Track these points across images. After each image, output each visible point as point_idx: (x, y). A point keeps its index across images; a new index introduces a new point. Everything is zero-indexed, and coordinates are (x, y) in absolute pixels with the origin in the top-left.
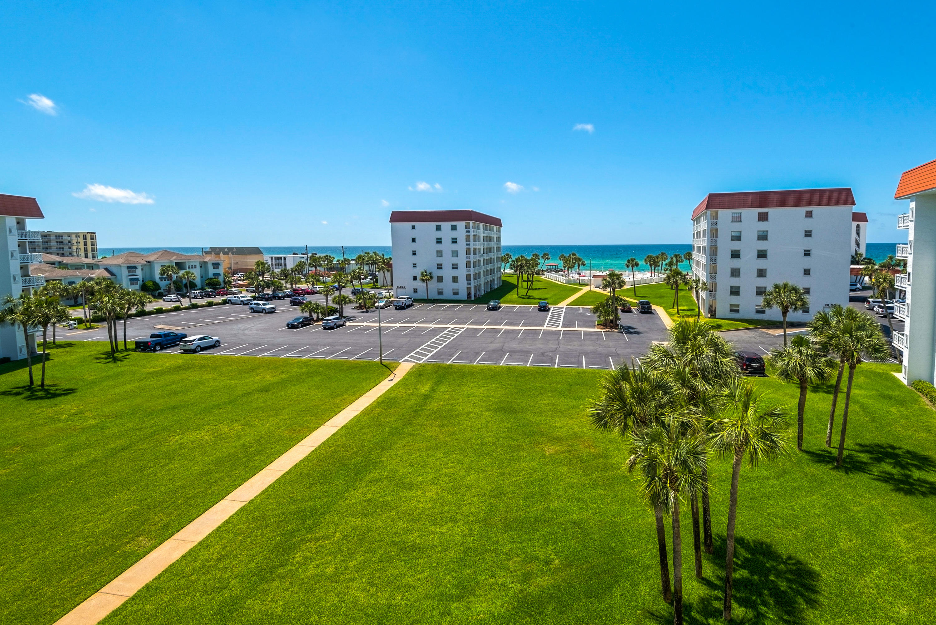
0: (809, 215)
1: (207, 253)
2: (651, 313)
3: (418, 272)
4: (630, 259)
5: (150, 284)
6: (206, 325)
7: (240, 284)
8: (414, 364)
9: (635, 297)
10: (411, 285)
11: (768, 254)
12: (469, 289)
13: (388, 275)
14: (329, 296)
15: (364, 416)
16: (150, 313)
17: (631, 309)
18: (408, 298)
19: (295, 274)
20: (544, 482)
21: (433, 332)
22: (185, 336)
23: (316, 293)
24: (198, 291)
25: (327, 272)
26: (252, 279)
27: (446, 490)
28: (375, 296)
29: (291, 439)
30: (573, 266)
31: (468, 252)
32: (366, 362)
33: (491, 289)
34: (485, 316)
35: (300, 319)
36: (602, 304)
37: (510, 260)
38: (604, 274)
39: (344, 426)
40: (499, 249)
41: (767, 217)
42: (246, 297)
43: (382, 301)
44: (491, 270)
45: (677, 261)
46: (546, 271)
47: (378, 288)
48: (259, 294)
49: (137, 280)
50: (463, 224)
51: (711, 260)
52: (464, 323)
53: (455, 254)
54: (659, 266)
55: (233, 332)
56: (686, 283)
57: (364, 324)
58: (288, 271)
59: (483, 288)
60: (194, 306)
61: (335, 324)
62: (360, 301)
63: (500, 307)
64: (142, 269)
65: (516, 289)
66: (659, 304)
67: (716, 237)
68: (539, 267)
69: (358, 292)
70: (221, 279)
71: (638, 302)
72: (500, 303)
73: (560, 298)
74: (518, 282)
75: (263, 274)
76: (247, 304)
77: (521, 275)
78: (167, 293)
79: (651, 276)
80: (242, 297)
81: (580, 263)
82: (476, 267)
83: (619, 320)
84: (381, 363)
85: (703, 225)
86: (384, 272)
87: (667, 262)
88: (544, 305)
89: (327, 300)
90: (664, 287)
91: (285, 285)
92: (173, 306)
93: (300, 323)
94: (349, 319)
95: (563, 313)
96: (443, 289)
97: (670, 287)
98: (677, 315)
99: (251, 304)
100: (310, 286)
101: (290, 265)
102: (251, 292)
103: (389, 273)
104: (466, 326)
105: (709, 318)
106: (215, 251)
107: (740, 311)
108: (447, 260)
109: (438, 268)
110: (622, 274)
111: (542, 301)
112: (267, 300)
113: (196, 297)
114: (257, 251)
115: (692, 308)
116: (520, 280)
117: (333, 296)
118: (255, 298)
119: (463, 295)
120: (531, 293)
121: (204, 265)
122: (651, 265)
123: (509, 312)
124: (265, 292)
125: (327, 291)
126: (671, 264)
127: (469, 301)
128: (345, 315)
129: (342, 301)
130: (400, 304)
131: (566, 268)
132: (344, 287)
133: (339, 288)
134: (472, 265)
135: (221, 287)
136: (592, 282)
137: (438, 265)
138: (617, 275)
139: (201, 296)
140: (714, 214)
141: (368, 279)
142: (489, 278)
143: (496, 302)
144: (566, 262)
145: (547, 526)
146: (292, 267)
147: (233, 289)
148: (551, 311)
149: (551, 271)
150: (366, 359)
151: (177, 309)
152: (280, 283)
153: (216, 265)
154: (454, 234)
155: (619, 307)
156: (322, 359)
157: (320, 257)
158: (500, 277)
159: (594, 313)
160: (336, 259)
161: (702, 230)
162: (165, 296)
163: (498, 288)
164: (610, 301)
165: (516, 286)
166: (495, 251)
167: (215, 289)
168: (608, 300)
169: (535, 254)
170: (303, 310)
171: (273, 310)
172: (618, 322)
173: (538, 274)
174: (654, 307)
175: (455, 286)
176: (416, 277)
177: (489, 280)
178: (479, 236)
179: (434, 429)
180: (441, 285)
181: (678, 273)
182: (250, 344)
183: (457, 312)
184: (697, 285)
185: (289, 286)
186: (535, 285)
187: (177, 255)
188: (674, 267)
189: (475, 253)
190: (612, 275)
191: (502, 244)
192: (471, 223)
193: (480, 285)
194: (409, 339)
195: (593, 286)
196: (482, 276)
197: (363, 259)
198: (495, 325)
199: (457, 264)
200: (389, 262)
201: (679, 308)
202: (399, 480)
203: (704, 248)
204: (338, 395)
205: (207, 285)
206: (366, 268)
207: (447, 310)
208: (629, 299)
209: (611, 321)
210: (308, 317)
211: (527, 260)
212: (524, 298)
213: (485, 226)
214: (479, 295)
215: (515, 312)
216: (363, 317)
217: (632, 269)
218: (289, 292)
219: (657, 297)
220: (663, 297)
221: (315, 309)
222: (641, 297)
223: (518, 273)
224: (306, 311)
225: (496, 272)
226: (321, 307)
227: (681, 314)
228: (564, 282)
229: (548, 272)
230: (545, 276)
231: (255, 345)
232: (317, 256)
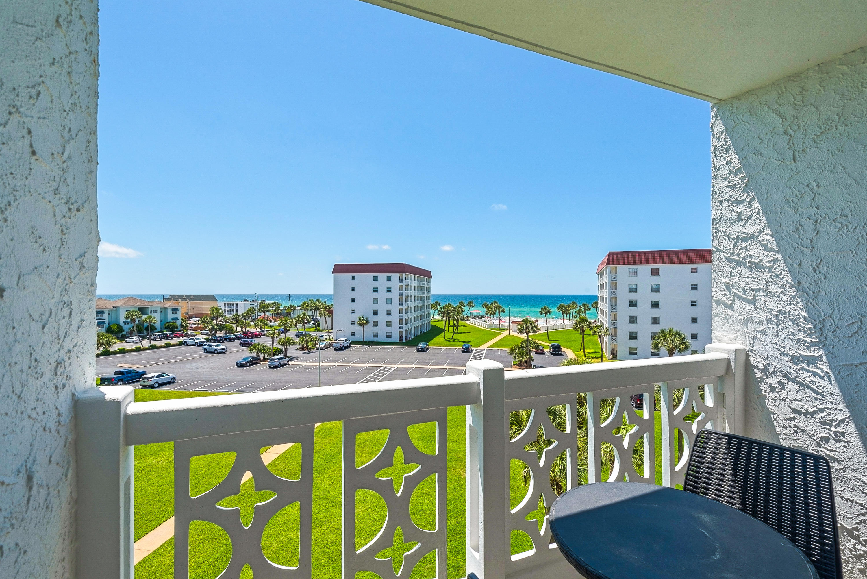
0: (694, 270)
1: (167, 300)
2: (561, 355)
3: (356, 317)
4: (543, 307)
5: (114, 327)
6: (163, 363)
7: (195, 328)
9: (548, 341)
10: (349, 329)
11: (661, 304)
12: (401, 332)
13: (329, 320)
14: (275, 338)
16: (114, 353)
17: (543, 351)
18: (346, 340)
19: (245, 319)
21: (367, 371)
22: (145, 373)
23: (264, 336)
24: (157, 334)
25: (274, 317)
26: (207, 323)
28: (316, 338)
30: (495, 313)
31: (401, 300)
33: (421, 332)
34: (414, 356)
35: (248, 358)
36: (517, 347)
37: (438, 307)
38: (520, 320)
40: (429, 298)
41: (659, 273)
42: (201, 339)
43: (323, 343)
44: (421, 316)
45: (585, 309)
46: (471, 317)
47: (320, 331)
48: (212, 337)
49: (104, 323)
50: (397, 275)
51: (612, 309)
52: (395, 363)
53: (389, 301)
54: (570, 313)
55: (187, 370)
56: (591, 329)
57: (306, 364)
58: (239, 316)
59: (413, 332)
60: (153, 347)
61: (280, 363)
62: (303, 343)
63: (428, 349)
64: (109, 314)
65: (443, 333)
66: (569, 347)
67: (616, 289)
68: (464, 314)
69: (301, 335)
70: (178, 323)
71: (550, 345)
72: (428, 345)
73: (482, 341)
74: (445, 327)
75: (217, 318)
76: (201, 345)
77: (447, 321)
78: (129, 335)
79: (564, 323)
80: (197, 339)
81: (501, 310)
82: (407, 313)
83: (533, 360)
85: (605, 279)
86: (325, 317)
87: (577, 310)
88: (467, 347)
89: (273, 342)
90: (573, 332)
91: (236, 329)
92: (134, 347)
93: (248, 362)
94: (292, 359)
95: (484, 355)
96: (377, 333)
97: (577, 332)
98: (584, 357)
100: (258, 330)
101: (242, 310)
102: (205, 335)
103: (330, 318)
104: (397, 366)
105: (611, 359)
106: (174, 298)
107: (638, 353)
108: (382, 308)
109: (374, 314)
110: (536, 321)
111: (466, 344)
112: (219, 341)
113: (155, 339)
114: (212, 298)
115: (596, 351)
116: (447, 326)
117: (278, 339)
118: (208, 340)
119: (395, 338)
120: (456, 336)
121: (164, 310)
122: (563, 313)
123: (436, 353)
124: (217, 335)
125: (274, 334)
126: (579, 312)
127: (400, 343)
128: (288, 355)
129: (287, 342)
130: (339, 345)
131: (488, 315)
132: (289, 330)
133: (284, 332)
134: (404, 312)
135: (178, 330)
136: (511, 327)
137: (374, 311)
138: (531, 321)
139: (159, 338)
140: (614, 269)
141: (311, 324)
142: (419, 323)
143: (424, 344)
144: (488, 309)
146: (243, 312)
147: (189, 332)
148: (473, 352)
149: (475, 317)
151: (138, 349)
152: (231, 327)
153: (175, 311)
154: (389, 284)
155: (532, 350)
157: (269, 304)
158: (429, 322)
159: (511, 354)
160: (283, 306)
161: (604, 283)
162: (128, 338)
163: (427, 332)
164: (524, 344)
165: (443, 331)
166: (425, 299)
167: (173, 332)
168: (522, 342)
169: (461, 302)
170: (251, 351)
171: (224, 351)
172: (533, 363)
173: (462, 319)
174: (563, 349)
175: (389, 329)
176: (354, 321)
177: (419, 324)
178: (411, 286)
180: (376, 329)
181: (584, 320)
182: (201, 381)
183: (390, 353)
184: (601, 331)
185: (239, 329)
186: (460, 329)
187: (140, 301)
188: (582, 315)
189: (407, 301)
190: (526, 321)
191: (432, 293)
192: (404, 274)
193: (411, 329)
194: (345, 377)
196: (413, 321)
197: (308, 306)
198: (423, 365)
199: (391, 311)
200: (330, 308)
201: (586, 351)
203: (607, 298)
205: (166, 328)
206: (310, 313)
207: (381, 352)
208: (542, 342)
209: (526, 362)
210: (255, 357)
211: (453, 307)
212: (450, 341)
213: (416, 277)
214: (409, 338)
215: (442, 353)
216: (305, 357)
217: (546, 316)
218: (239, 335)
219: (567, 341)
220: (573, 341)
221: (263, 349)
222: (553, 341)
223: (445, 318)
224: (254, 352)
225: (425, 318)
226: (268, 348)
227: (587, 356)
228: (486, 327)
229: (472, 318)
230: (470, 322)
231: (207, 382)
232: (265, 302)
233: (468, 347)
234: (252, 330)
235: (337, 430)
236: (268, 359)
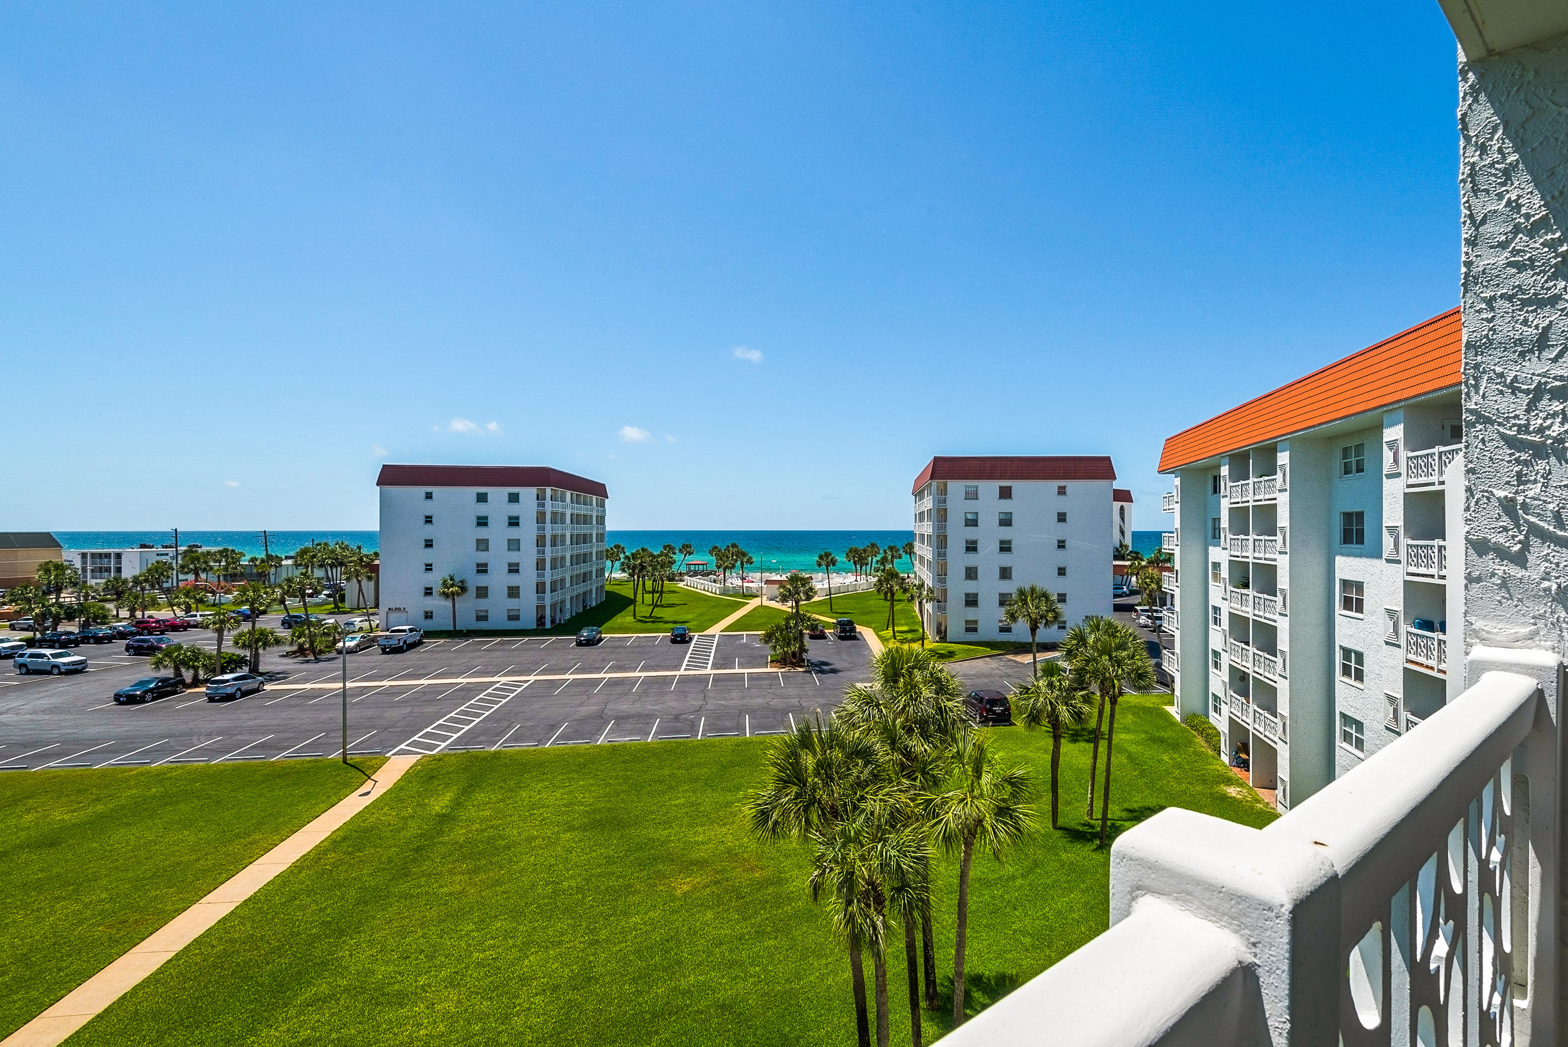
0: (1062, 491)
2: (854, 638)
3: (435, 579)
4: (823, 553)
8: (419, 756)
9: (831, 615)
10: (417, 604)
11: (1013, 545)
12: (540, 608)
13: (368, 586)
14: (226, 633)
15: (300, 872)
17: (824, 633)
18: (411, 630)
19: (143, 589)
20: (672, 944)
21: (464, 693)
23: (195, 626)
25: (223, 583)
26: (29, 601)
27: (478, 993)
28: (336, 628)
29: (113, 942)
30: (733, 566)
31: (540, 542)
32: (309, 762)
33: (584, 607)
34: (571, 657)
35: (150, 682)
36: (778, 627)
37: (622, 556)
38: (784, 578)
39: (249, 899)
40: (601, 537)
41: (1011, 494)
42: (8, 640)
43: (353, 639)
44: (585, 574)
45: (893, 556)
46: (687, 574)
47: (344, 613)
48: (43, 634)
50: (533, 491)
51: (939, 555)
52: (528, 672)
53: (514, 545)
54: (867, 564)
56: (905, 591)
57: (308, 686)
58: (125, 582)
59: (568, 606)
61: (239, 689)
62: (302, 640)
63: (600, 640)
65: (632, 606)
66: (867, 624)
67: (946, 521)
68: (675, 568)
69: (296, 622)
71: (835, 621)
72: (601, 633)
73: (710, 620)
75: (58, 590)
76: (10, 657)
77: (641, 582)
79: (856, 581)
81: (745, 560)
82: (556, 568)
83: (806, 651)
84: (345, 762)
85: (928, 503)
86: (359, 582)
87: (879, 558)
88: (681, 632)
89: (220, 640)
90: (874, 597)
91: (115, 613)
93: (151, 690)
94: (272, 677)
95: (715, 645)
96: (487, 611)
97: (882, 596)
98: (893, 640)
99: (22, 656)
100: (180, 613)
101: (131, 569)
102: (23, 629)
103: (372, 583)
104: (532, 678)
105: (937, 642)
107: (979, 629)
108: (498, 557)
109: (478, 571)
110: (811, 578)
111: (678, 626)
112: (64, 645)
114: (46, 540)
115: (914, 628)
116: (640, 591)
117: (235, 633)
118: (31, 643)
119: (528, 620)
120: (658, 612)
122: (855, 563)
123: (617, 648)
124: (60, 629)
125: (222, 622)
126: (883, 561)
127: (540, 630)
128: (262, 669)
129: (257, 641)
130: (394, 642)
131: (721, 569)
132: (264, 612)
133: (253, 615)
134: (548, 566)
136: (764, 591)
137: (478, 565)
138: (802, 579)
140: (942, 487)
141: (322, 596)
142: (581, 589)
143: (593, 631)
144: (721, 559)
145: (675, 1021)
146: (137, 573)
148: (694, 642)
149: (695, 574)
150: (307, 757)
152: (103, 608)
154: (514, 510)
155: (805, 631)
156: (203, 764)
157: (208, 553)
158: (602, 587)
159: (766, 642)
160: (248, 557)
161: (926, 510)
163: (597, 606)
164: (791, 622)
165: (632, 602)
166: (594, 541)
168: (788, 619)
169: (668, 546)
170: (158, 664)
171: (79, 667)
172: (804, 656)
173: (671, 579)
174: (859, 628)
175: (513, 603)
176: (431, 589)
177: (581, 591)
178: (563, 514)
179: (457, 878)
180: (483, 604)
181: (893, 575)
182: (10, 745)
183: (516, 653)
184: (921, 594)
185: (124, 613)
186: (667, 598)
188: (888, 566)
189: (554, 544)
190: (794, 579)
191: (607, 529)
192: (548, 491)
193: (563, 602)
194: (409, 710)
195: (765, 598)
196: (568, 585)
197: (314, 556)
198: (590, 673)
199: (518, 565)
200: (372, 560)
201: (896, 629)
202: (375, 991)
203: (929, 536)
204: (238, 836)
206: (319, 573)
207: (495, 650)
208: (822, 618)
209: (794, 654)
210: (170, 679)
211: (652, 555)
212: (646, 622)
213: (575, 496)
214: (560, 620)
215: (630, 647)
216: (308, 671)
217: (827, 569)
218: (123, 626)
219: (864, 613)
220: (873, 612)
221: (191, 660)
222: (840, 613)
223: (636, 577)
224: (166, 667)
225: (594, 577)
226: (205, 655)
227: (898, 638)
228: (718, 592)
229: (690, 576)
230: (685, 583)
231: (27, 745)
232: (200, 550)
233: (683, 632)
234: (164, 614)
235: (391, 831)
236: (207, 681)
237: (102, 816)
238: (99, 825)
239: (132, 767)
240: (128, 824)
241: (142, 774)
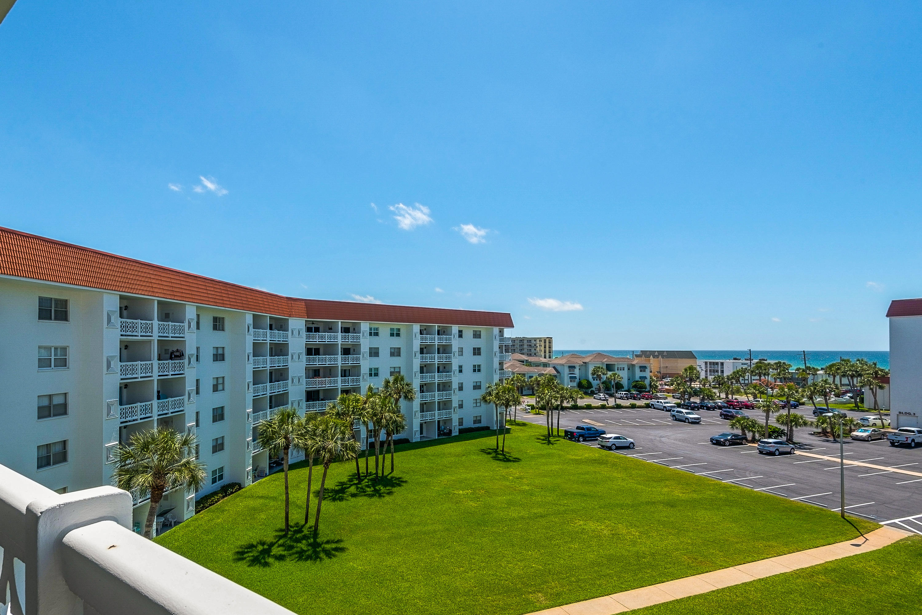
1: (637, 356)
5: (584, 382)
6: (625, 426)
7: (667, 389)
8: (911, 534)
16: (580, 408)
18: (919, 432)
19: (733, 383)
24: (624, 393)
26: (679, 384)
32: (819, 509)
35: (728, 435)
42: (670, 403)
43: (867, 430)
48: (684, 402)
49: (575, 378)
55: (651, 437)
57: (825, 457)
58: (724, 378)
60: (618, 407)
61: (777, 450)
62: (825, 425)
64: (580, 369)
70: (647, 382)
75: (692, 380)
76: (669, 411)
78: (597, 392)
80: (665, 403)
84: (844, 517)
86: (874, 389)
89: (767, 417)
91: (718, 395)
92: (599, 404)
93: (728, 440)
94: (801, 446)
99: (674, 411)
100: (751, 398)
101: (728, 372)
102: (678, 398)
106: (646, 354)
112: (693, 409)
113: (621, 398)
118: (679, 405)
121: (632, 367)
124: (692, 400)
125: (770, 406)
128: (794, 440)
129: (791, 421)
130: (902, 439)
135: (647, 390)
139: (626, 397)
146: (730, 374)
147: (658, 394)
150: (817, 505)
151: (602, 407)
152: (712, 392)
153: (644, 368)
156: (750, 489)
157: (769, 364)
160: (794, 368)
162: (596, 394)
167: (641, 392)
170: (734, 426)
171: (697, 421)
182: (664, 453)
185: (723, 395)
200: (886, 374)
205: (633, 387)
210: (739, 435)
216: (827, 447)
218: (720, 402)
221: (751, 426)
224: (737, 428)
226: (759, 426)
232: (765, 362)
234: (743, 398)
236: (759, 440)
237: (695, 500)
238: (693, 504)
239: (713, 479)
240: (706, 509)
241: (717, 484)
